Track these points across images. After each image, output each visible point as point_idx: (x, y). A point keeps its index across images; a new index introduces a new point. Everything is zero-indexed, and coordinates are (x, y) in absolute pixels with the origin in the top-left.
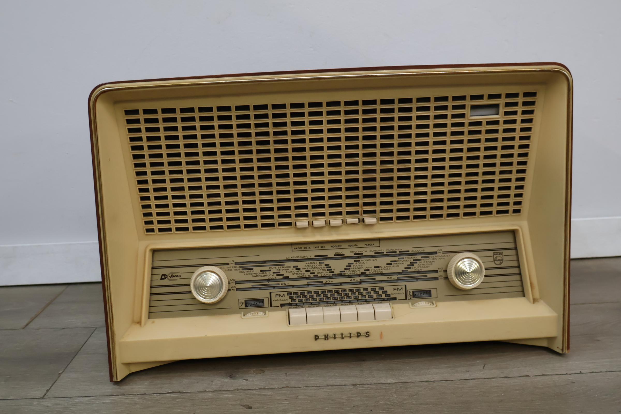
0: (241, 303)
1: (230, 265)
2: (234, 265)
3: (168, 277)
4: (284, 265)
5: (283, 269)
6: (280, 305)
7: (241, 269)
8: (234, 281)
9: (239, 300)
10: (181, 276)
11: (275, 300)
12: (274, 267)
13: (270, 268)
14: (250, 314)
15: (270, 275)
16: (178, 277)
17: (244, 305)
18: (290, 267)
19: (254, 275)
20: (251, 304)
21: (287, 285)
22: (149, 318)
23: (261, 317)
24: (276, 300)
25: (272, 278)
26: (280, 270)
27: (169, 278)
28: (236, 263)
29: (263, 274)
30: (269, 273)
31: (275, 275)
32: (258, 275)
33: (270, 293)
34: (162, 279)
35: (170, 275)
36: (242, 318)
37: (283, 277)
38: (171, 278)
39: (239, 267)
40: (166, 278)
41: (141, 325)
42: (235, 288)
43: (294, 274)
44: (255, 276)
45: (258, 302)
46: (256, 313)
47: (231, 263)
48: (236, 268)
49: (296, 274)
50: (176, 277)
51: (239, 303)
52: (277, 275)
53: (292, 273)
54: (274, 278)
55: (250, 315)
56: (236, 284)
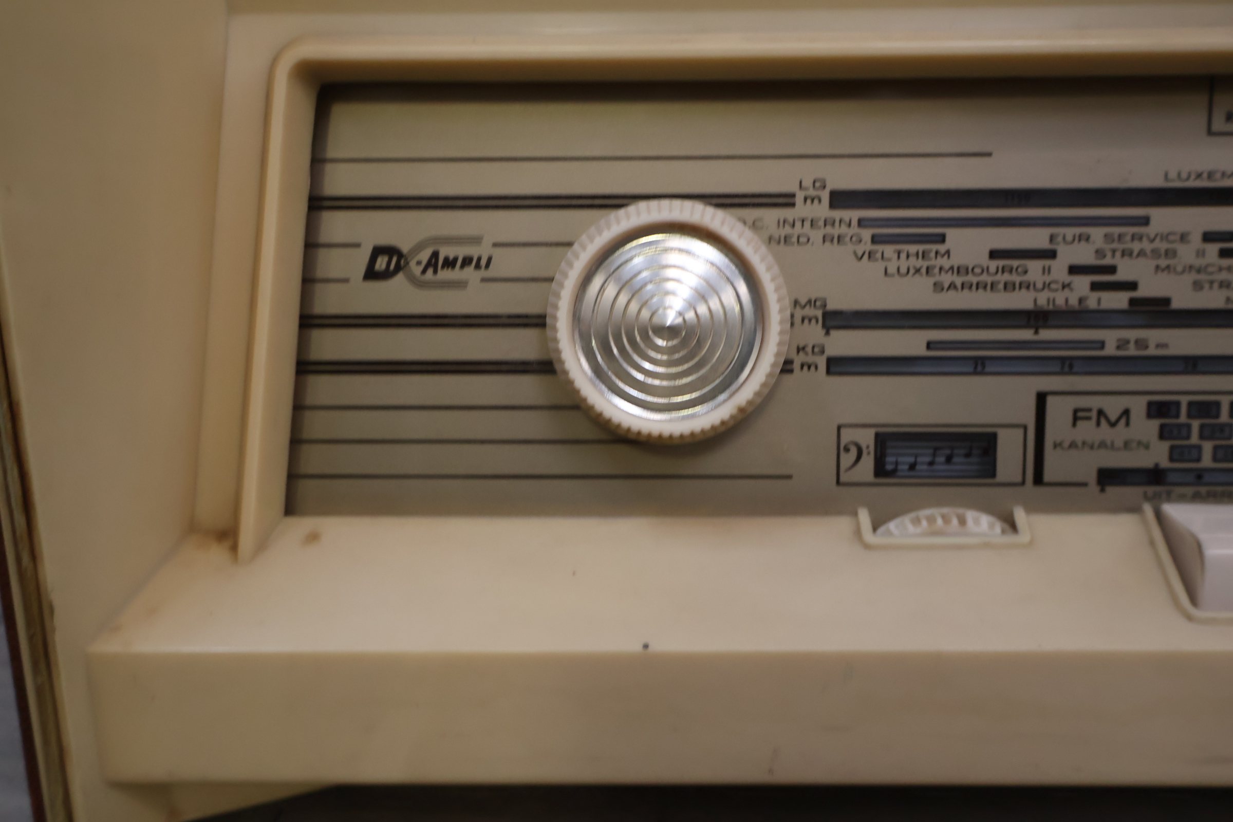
0: (854, 452)
1: (801, 210)
2: (822, 210)
3: (413, 264)
4: (1145, 221)
5: (1136, 247)
6: (1092, 478)
7: (867, 234)
8: (819, 313)
9: (843, 431)
10: (488, 265)
11: (1066, 444)
12: (1077, 230)
13: (1052, 238)
14: (917, 522)
15: (1046, 286)
16: (470, 270)
17: (868, 463)
18: (1183, 238)
19: (947, 279)
20: (912, 460)
21: (1152, 351)
22: (291, 508)
23: (986, 546)
24: (1073, 445)
25: (1060, 302)
26: (1118, 254)
27: (417, 270)
28: (840, 199)
29: (1006, 277)
30: (1047, 271)
31: (1082, 283)
32: (971, 278)
33: (1041, 399)
34: (371, 274)
35: (425, 256)
36: (867, 547)
37: (1132, 302)
38: (430, 271)
39: (855, 223)
40: (398, 268)
41: (234, 548)
42: (822, 352)
43: (1207, 286)
44: (952, 286)
45: (956, 451)
46: (955, 521)
47: (805, 199)
48: (836, 231)
49: (1216, 285)
50: (462, 266)
51: (841, 449)
52: (1095, 287)
53: (1193, 276)
54: (1074, 302)
55: (911, 528)
56: (827, 329)
